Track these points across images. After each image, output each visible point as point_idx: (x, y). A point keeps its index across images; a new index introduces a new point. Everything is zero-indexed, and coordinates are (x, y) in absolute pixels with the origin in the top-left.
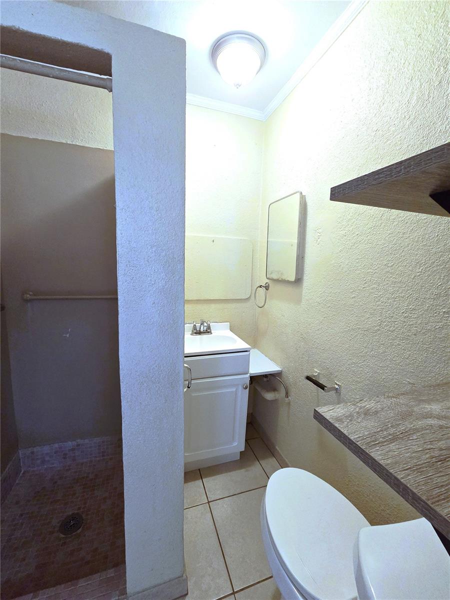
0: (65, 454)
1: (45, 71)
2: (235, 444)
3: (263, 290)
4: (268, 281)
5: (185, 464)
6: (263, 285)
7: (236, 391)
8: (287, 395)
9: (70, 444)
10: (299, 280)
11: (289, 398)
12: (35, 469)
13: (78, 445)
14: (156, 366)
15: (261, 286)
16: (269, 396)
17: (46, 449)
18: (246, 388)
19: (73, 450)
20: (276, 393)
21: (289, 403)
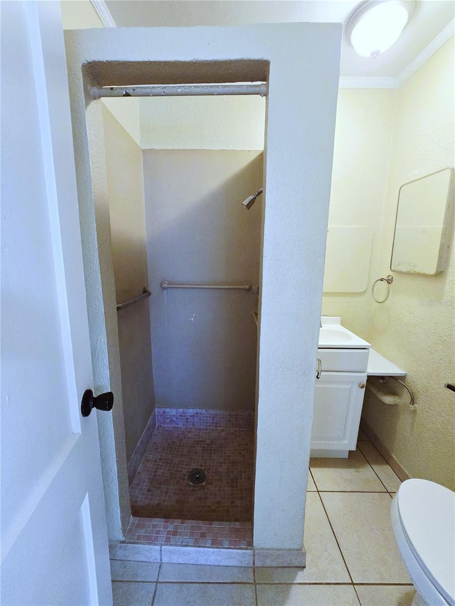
0: (187, 419)
1: (211, 90)
2: (346, 442)
3: (384, 283)
4: (391, 273)
5: (311, 450)
6: (385, 277)
7: (351, 388)
8: (413, 401)
9: (191, 411)
10: (440, 273)
11: (415, 405)
12: (166, 426)
13: (197, 413)
14: (291, 355)
15: (382, 280)
16: (388, 400)
17: (173, 412)
18: (362, 387)
19: (193, 416)
20: (396, 397)
21: (415, 411)
